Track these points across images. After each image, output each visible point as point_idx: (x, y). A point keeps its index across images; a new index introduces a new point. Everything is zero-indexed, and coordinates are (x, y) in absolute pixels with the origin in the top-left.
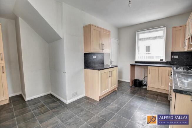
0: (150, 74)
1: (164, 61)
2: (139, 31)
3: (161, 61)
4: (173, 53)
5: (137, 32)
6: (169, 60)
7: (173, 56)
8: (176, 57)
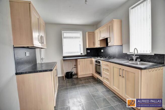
0: (80, 65)
1: (83, 54)
2: (64, 30)
3: (82, 55)
4: (87, 49)
5: (63, 30)
6: (86, 54)
7: (87, 51)
8: (89, 51)
